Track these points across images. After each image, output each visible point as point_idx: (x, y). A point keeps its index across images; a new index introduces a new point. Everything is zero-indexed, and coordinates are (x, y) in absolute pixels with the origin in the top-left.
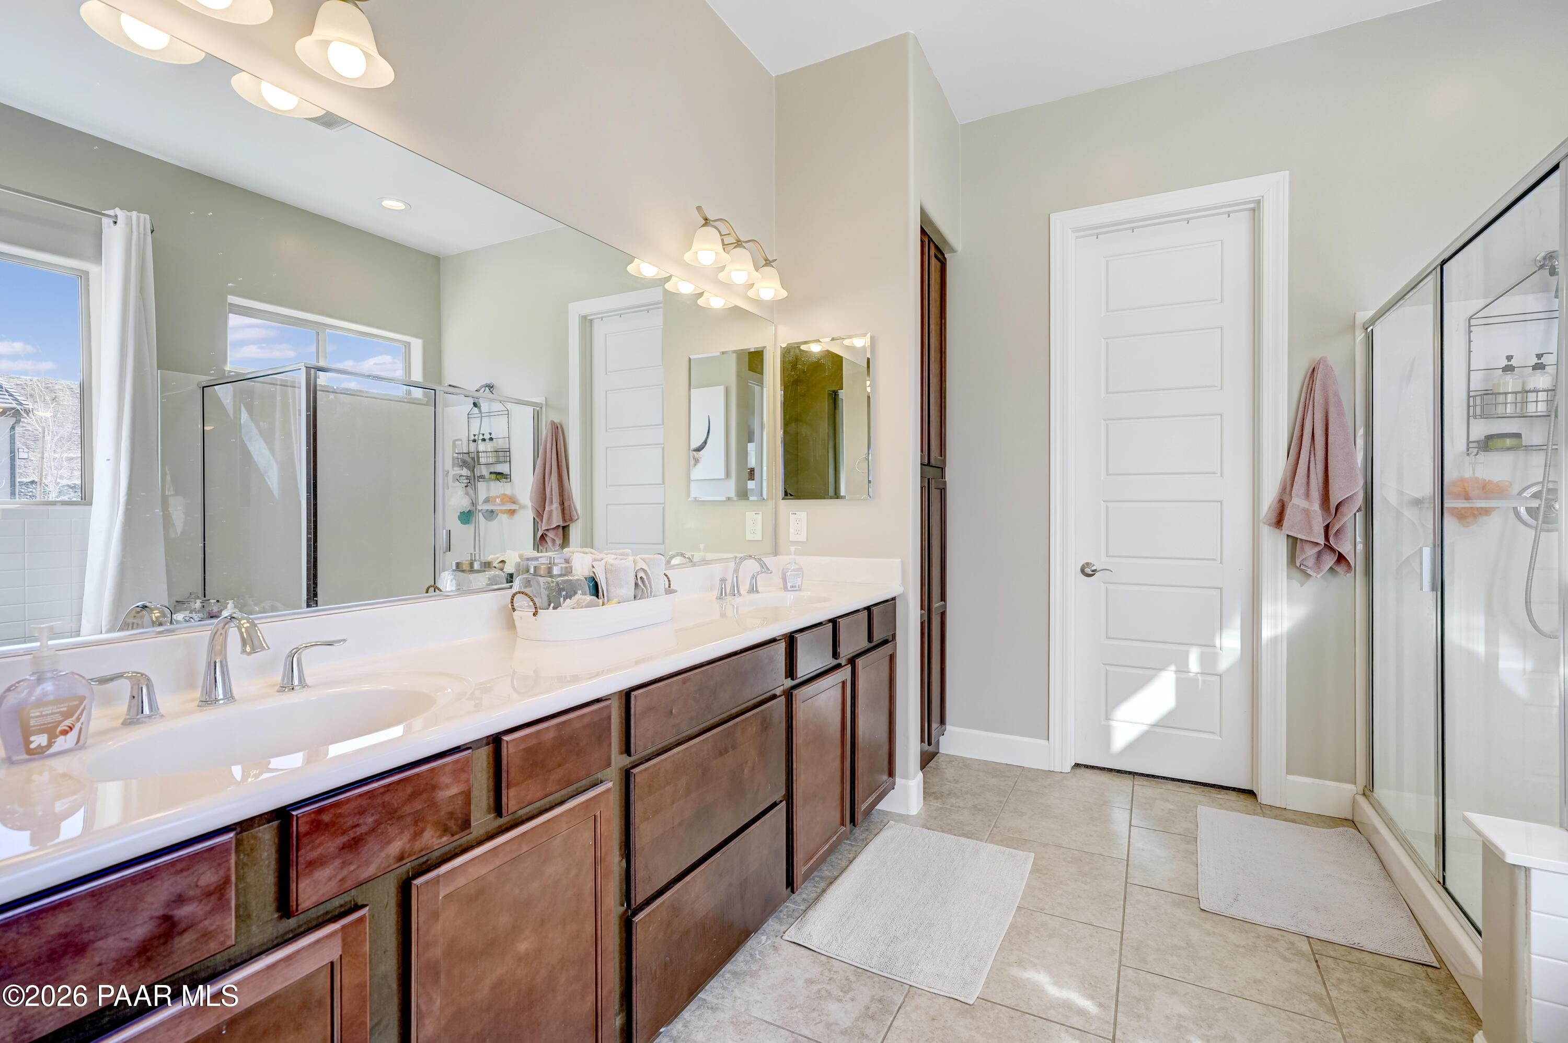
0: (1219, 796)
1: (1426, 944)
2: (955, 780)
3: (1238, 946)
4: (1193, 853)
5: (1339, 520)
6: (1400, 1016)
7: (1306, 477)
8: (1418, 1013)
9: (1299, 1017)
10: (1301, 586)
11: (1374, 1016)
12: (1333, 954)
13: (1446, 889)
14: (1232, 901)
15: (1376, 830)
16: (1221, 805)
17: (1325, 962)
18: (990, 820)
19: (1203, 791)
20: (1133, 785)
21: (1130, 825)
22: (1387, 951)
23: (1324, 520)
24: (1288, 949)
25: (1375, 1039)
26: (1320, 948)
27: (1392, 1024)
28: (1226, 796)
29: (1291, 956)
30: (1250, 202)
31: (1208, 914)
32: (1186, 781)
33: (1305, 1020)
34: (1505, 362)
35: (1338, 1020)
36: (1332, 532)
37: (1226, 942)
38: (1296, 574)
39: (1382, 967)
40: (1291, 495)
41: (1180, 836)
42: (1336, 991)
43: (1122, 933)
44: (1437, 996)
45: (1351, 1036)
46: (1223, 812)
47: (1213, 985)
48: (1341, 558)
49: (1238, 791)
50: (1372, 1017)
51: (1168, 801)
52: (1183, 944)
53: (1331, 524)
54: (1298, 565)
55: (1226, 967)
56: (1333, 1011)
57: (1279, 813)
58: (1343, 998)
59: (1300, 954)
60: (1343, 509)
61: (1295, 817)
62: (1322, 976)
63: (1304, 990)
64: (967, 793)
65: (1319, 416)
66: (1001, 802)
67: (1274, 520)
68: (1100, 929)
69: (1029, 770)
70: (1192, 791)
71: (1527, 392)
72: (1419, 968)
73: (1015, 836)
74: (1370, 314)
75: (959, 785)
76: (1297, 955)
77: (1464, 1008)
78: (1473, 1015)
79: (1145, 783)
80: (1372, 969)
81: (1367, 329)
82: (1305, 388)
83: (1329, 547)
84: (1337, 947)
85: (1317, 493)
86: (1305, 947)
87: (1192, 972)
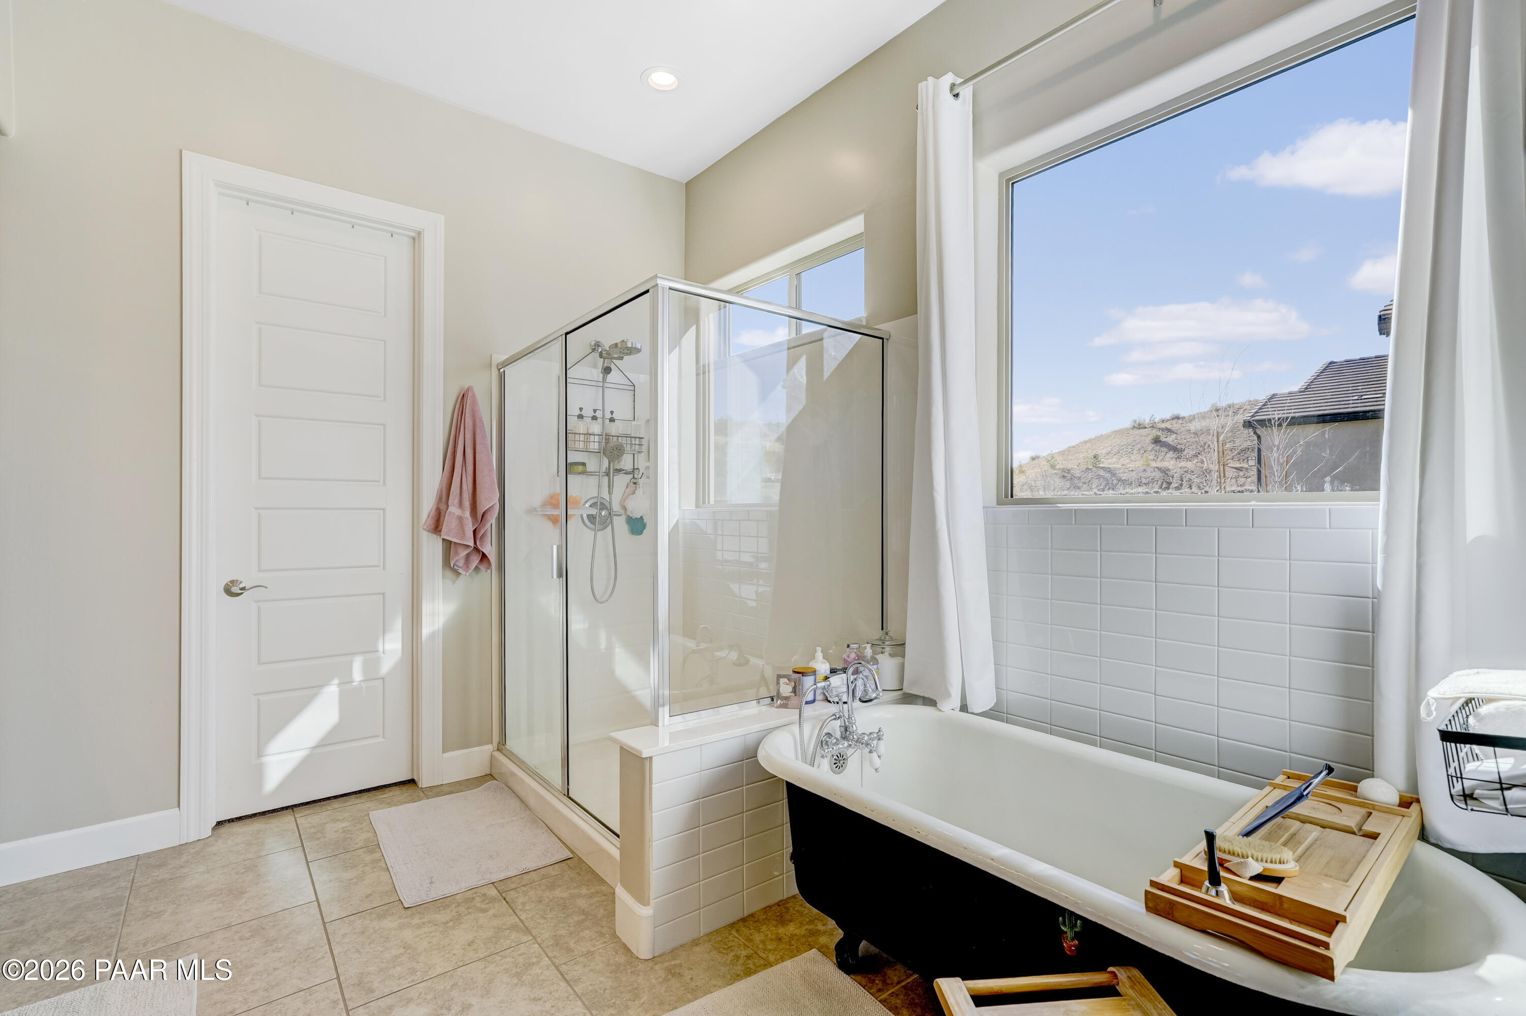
0: (384, 796)
1: (563, 845)
2: (15, 921)
3: (447, 923)
4: (380, 860)
5: (484, 525)
6: (564, 906)
7: (459, 488)
8: (572, 897)
9: (508, 951)
10: (453, 584)
11: (551, 916)
12: (513, 886)
13: (570, 798)
14: (429, 886)
15: (513, 774)
16: (389, 803)
17: (511, 895)
18: (107, 947)
19: (369, 797)
20: (295, 818)
21: (307, 863)
22: (544, 863)
23: (473, 525)
24: (483, 901)
25: (557, 932)
26: (503, 887)
27: (562, 915)
28: (391, 793)
29: (487, 906)
30: (412, 230)
31: (413, 909)
32: (350, 793)
33: (513, 951)
34: (593, 414)
35: (532, 935)
36: (479, 536)
37: (436, 924)
38: (449, 574)
39: (544, 877)
40: (448, 503)
41: (362, 850)
42: (524, 914)
43: (338, 978)
44: (578, 878)
45: (543, 941)
46: (394, 809)
47: (439, 970)
48: (484, 557)
49: (400, 785)
50: (551, 918)
51: (338, 820)
52: (402, 951)
53: (477, 529)
54: (452, 566)
55: (444, 947)
56: (527, 931)
57: (437, 791)
58: (529, 916)
59: (493, 900)
60: (488, 516)
61: (451, 789)
62: (512, 908)
63: (504, 927)
64: (49, 929)
65: (469, 436)
66: (117, 914)
67: (432, 527)
68: (313, 988)
69: (149, 855)
70: (358, 801)
71: (590, 434)
72: (563, 865)
73: (157, 946)
74: (503, 358)
75: (28, 926)
76: (491, 902)
77: (593, 876)
78: (598, 878)
79: (307, 812)
80: (539, 882)
81: (499, 369)
82: (456, 411)
83: (476, 549)
84: (514, 879)
85: (468, 503)
86: (493, 892)
87: (418, 971)
